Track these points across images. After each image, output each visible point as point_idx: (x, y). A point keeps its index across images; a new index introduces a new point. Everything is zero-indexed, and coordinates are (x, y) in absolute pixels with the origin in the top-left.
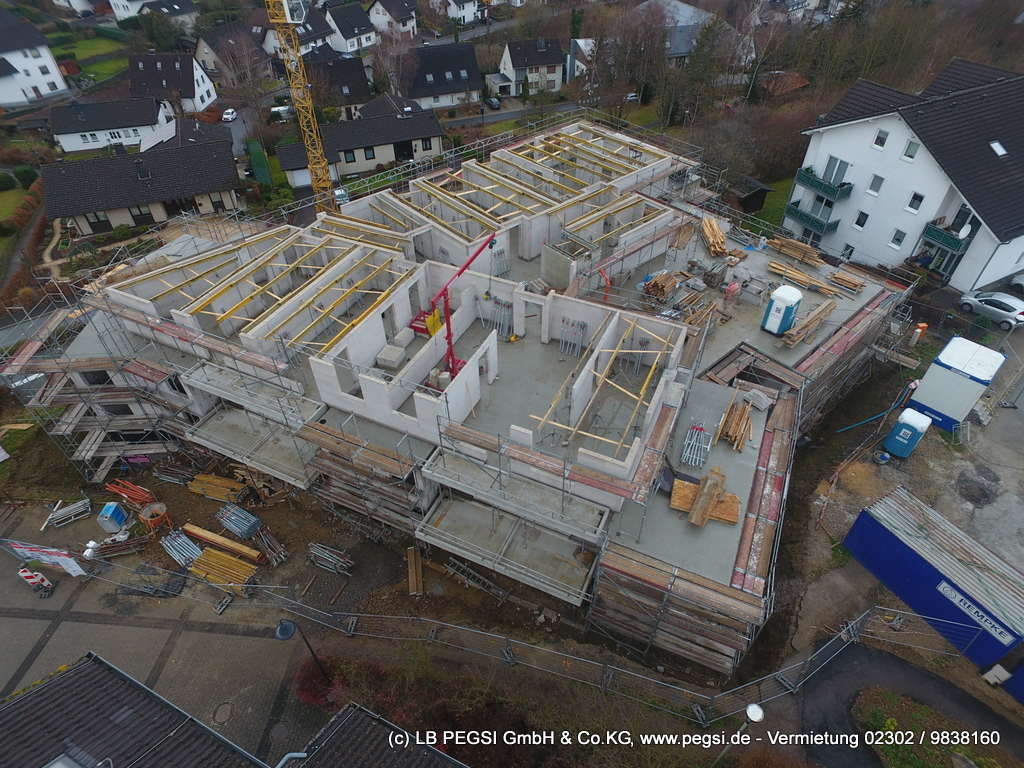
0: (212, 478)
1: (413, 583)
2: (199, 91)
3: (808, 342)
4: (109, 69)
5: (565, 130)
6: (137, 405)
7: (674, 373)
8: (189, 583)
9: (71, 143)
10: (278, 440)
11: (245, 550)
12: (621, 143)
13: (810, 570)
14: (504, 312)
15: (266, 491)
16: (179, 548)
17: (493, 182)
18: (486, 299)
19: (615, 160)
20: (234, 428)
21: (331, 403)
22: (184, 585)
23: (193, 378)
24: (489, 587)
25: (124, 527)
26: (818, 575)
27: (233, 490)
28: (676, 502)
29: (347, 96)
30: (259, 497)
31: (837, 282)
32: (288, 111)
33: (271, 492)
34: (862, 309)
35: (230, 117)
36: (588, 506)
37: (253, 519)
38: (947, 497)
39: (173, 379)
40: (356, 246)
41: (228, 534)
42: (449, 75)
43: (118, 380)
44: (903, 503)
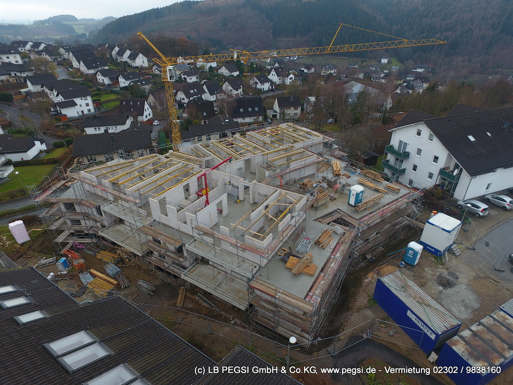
0: (107, 253)
1: (179, 301)
2: (145, 113)
3: (368, 210)
4: (113, 104)
5: (280, 126)
6: (83, 220)
7: (297, 213)
8: (86, 292)
9: (90, 131)
10: (135, 237)
11: (112, 281)
12: (303, 131)
13: (356, 307)
14: (236, 190)
15: (128, 260)
16: (86, 278)
17: (244, 143)
18: (229, 185)
19: (298, 137)
20: (119, 231)
21: (156, 219)
22: (84, 293)
23: (106, 208)
24: (212, 306)
25: (67, 269)
26: (359, 310)
27: (113, 257)
28: (288, 265)
29: (205, 116)
30: (124, 262)
31: (388, 188)
32: (180, 122)
33: (130, 260)
34: (397, 199)
35: (156, 124)
36: (251, 264)
37: (119, 269)
38: (430, 284)
39: (98, 208)
40: (180, 162)
41: (108, 275)
42: (250, 109)
43: (77, 207)
44: (398, 277)
